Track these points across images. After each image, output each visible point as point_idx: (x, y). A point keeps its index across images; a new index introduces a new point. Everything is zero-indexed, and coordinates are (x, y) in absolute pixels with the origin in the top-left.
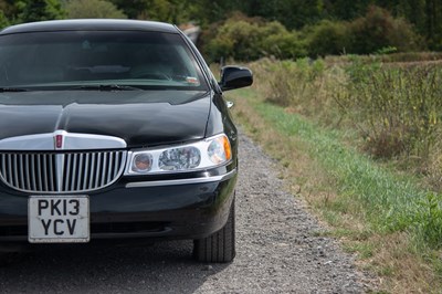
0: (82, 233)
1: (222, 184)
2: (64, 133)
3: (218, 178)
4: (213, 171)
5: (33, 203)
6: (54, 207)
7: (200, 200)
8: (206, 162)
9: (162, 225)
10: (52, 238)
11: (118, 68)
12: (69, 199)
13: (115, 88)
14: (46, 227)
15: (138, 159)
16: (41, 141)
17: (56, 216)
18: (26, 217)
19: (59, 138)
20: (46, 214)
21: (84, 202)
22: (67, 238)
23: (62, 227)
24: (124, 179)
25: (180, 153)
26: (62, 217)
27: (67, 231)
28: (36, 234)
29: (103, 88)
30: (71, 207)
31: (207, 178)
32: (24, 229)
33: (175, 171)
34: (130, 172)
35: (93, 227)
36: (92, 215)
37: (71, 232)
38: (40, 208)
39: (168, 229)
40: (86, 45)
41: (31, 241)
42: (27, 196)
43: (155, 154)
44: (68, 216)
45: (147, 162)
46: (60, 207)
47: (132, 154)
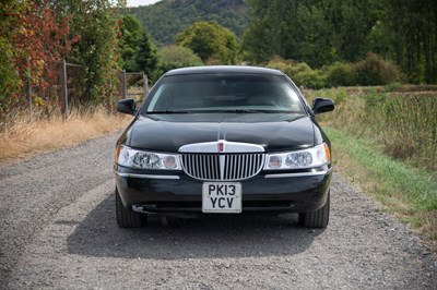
0: (237, 207)
1: (327, 177)
2: (224, 142)
3: (324, 173)
4: (319, 168)
5: (206, 186)
6: (219, 189)
7: (313, 186)
8: (316, 162)
9: (287, 203)
10: (217, 209)
11: (232, 98)
12: (228, 184)
13: (246, 112)
14: (214, 203)
15: (272, 159)
16: (210, 147)
17: (220, 196)
18: (201, 196)
19: (221, 145)
20: (214, 194)
21: (239, 186)
22: (227, 210)
23: (224, 203)
24: (264, 172)
25: (298, 156)
26: (224, 196)
27: (227, 205)
28: (207, 207)
29: (238, 112)
30: (230, 190)
31: (314, 172)
32: (200, 204)
33: (296, 167)
34: (267, 168)
35: (244, 203)
36: (244, 195)
37: (230, 206)
38: (210, 190)
39: (292, 205)
40: (224, 83)
41: (204, 211)
42: (202, 182)
43: (283, 156)
44: (228, 196)
45: (278, 161)
46: (223, 190)
47: (268, 156)
